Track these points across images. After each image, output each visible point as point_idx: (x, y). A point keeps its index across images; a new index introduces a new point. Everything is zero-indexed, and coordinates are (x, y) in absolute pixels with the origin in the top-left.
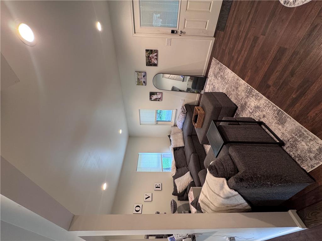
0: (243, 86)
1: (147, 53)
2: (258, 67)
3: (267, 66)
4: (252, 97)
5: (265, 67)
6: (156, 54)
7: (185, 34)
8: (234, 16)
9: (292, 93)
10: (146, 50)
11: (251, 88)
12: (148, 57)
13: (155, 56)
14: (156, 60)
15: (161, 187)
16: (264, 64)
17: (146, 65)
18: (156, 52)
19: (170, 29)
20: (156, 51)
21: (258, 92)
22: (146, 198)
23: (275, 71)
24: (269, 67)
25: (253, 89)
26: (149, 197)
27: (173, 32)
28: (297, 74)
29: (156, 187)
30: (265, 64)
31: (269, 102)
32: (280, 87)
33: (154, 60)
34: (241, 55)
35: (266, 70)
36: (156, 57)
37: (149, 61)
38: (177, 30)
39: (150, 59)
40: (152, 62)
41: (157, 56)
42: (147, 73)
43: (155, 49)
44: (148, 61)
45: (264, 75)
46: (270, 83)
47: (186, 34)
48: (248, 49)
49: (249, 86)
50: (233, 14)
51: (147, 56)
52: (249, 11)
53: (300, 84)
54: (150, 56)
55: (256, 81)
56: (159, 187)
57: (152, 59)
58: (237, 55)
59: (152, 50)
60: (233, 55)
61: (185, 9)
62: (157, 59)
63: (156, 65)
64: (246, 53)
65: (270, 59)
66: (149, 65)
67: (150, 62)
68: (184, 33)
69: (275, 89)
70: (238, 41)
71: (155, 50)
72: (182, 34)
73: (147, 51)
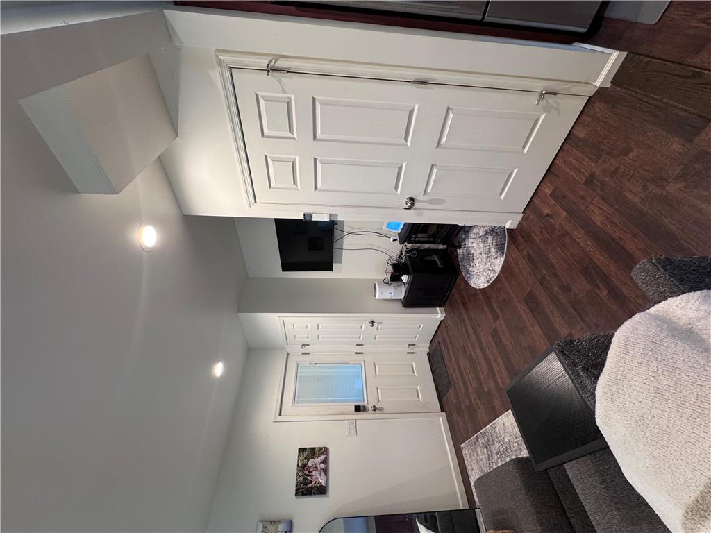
1: (301, 458)
6: (322, 457)
7: (383, 412)
8: (452, 355)
9: (597, 294)
10: (299, 449)
12: (303, 468)
13: (322, 462)
14: (323, 474)
16: (531, 332)
17: (296, 495)
18: (323, 453)
19: (352, 405)
20: (325, 451)
23: (551, 316)
27: (358, 409)
28: (570, 283)
32: (580, 314)
33: (318, 476)
34: (496, 372)
36: (322, 466)
37: (305, 479)
38: (366, 405)
39: (307, 473)
40: (311, 482)
41: (325, 462)
42: (294, 522)
43: (321, 446)
44: (302, 478)
47: (385, 411)
48: (497, 354)
50: (450, 355)
51: (300, 464)
52: (464, 330)
53: (586, 279)
54: (310, 464)
57: (314, 473)
58: (491, 381)
59: (313, 450)
60: (486, 390)
61: (374, 374)
62: (325, 471)
63: (322, 490)
64: (499, 360)
65: (530, 319)
66: (303, 494)
67: (306, 482)
68: (381, 409)
69: (578, 327)
70: (478, 366)
71: (321, 449)
72: (377, 411)
73: (302, 450)
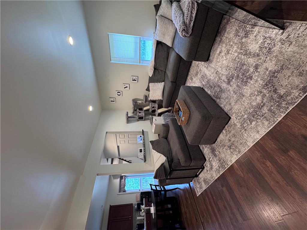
0: (230, 159)
2: (241, 187)
3: (238, 196)
4: (219, 166)
5: (238, 194)
11: (226, 168)
15: (137, 80)
21: (221, 174)
22: (125, 88)
23: (231, 199)
24: (236, 197)
25: (224, 170)
26: (127, 87)
29: (133, 80)
30: (240, 196)
31: (213, 180)
35: (235, 193)
45: (232, 188)
46: (224, 189)
49: (227, 167)
55: (230, 177)
56: (136, 80)
